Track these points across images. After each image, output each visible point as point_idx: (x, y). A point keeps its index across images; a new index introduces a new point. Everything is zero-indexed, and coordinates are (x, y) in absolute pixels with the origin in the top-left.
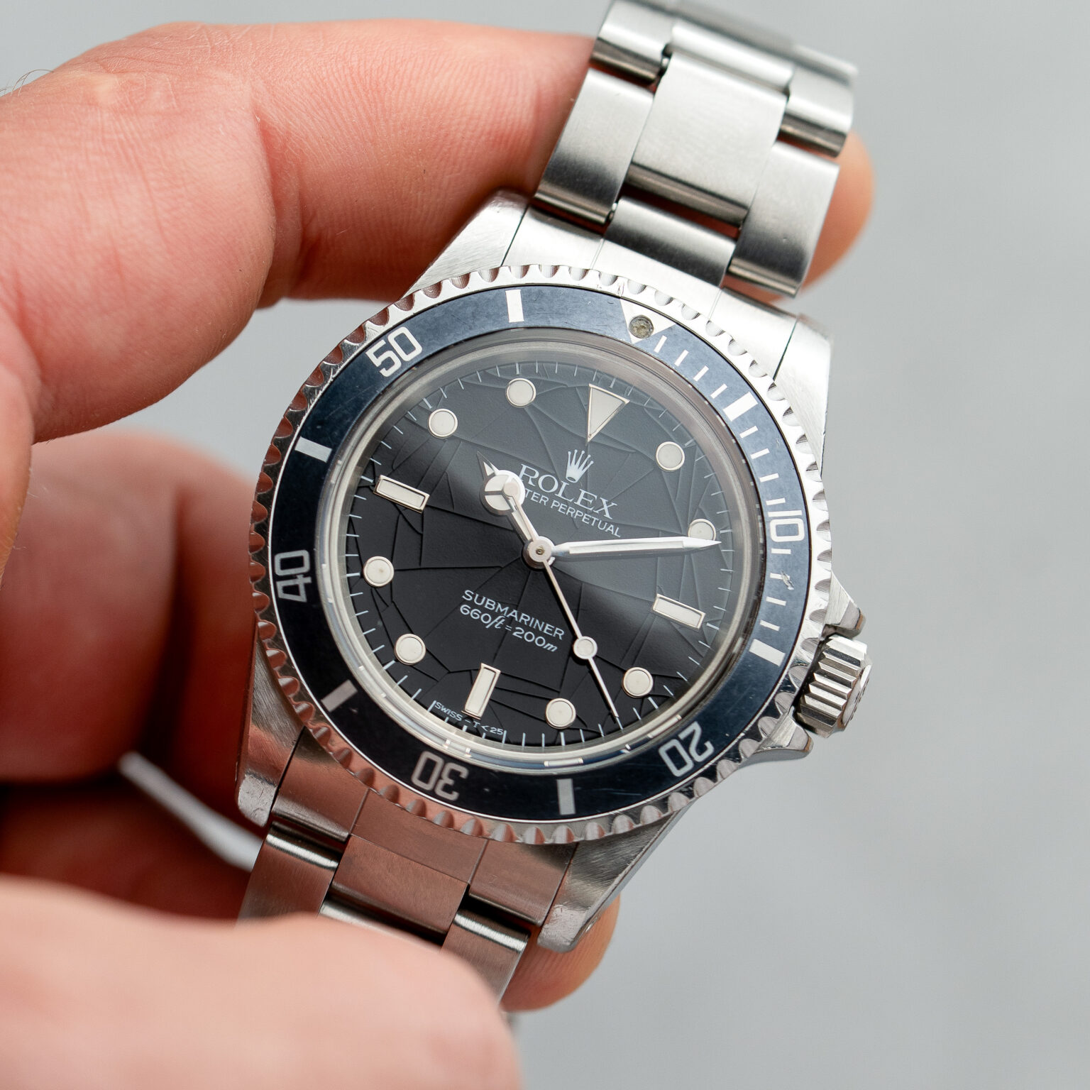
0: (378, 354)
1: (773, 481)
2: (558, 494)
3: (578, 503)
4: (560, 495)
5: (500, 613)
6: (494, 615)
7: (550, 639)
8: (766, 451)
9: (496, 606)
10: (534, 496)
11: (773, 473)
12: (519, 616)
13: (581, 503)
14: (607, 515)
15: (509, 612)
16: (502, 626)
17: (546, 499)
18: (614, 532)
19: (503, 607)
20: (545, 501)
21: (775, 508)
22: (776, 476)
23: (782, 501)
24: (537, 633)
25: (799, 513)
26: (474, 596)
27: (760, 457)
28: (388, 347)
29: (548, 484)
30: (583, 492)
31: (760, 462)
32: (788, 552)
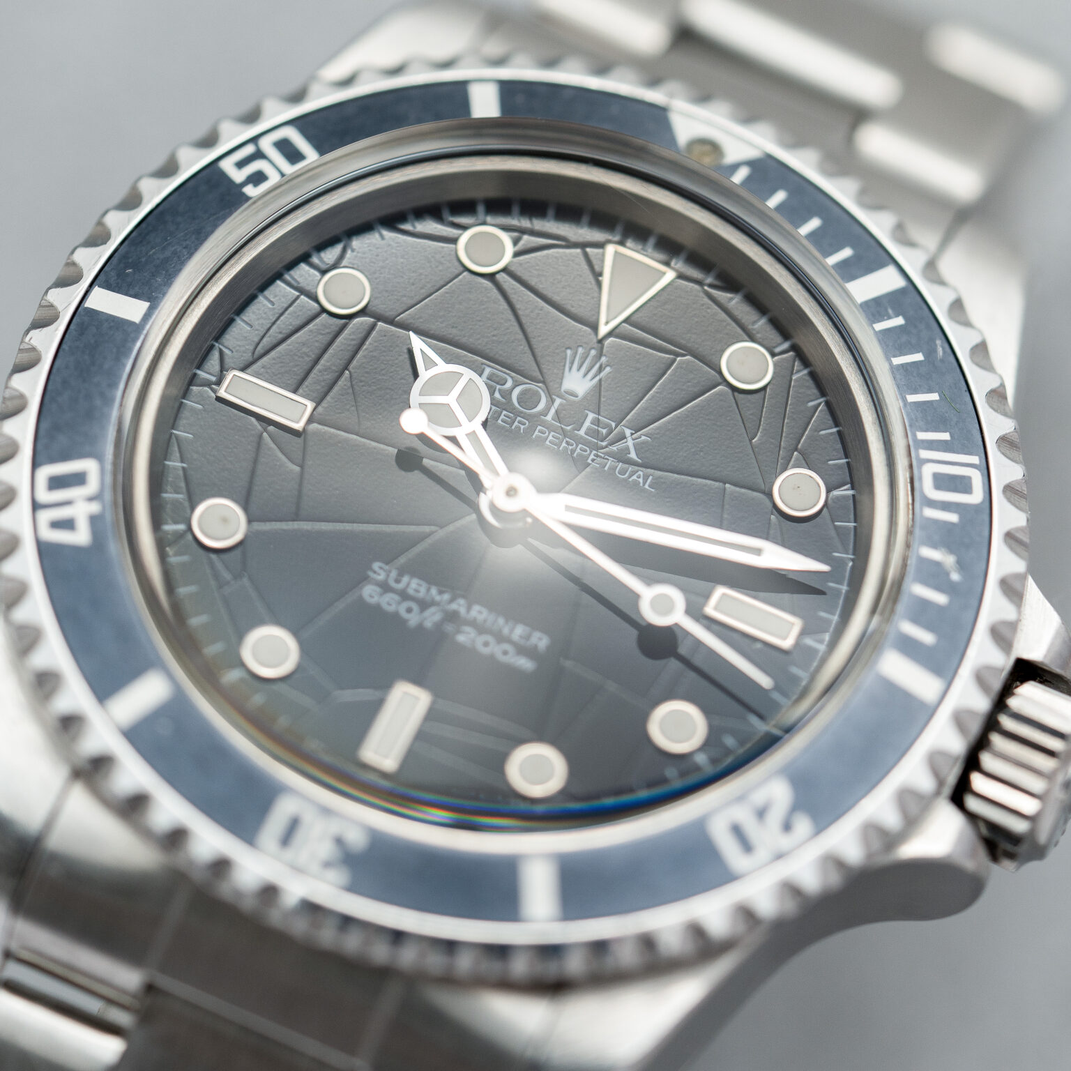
0: (241, 164)
1: (931, 403)
2: (546, 415)
3: (582, 432)
4: (549, 418)
5: (433, 603)
6: (424, 605)
7: (522, 650)
8: (919, 357)
9: (428, 590)
10: (502, 417)
11: (930, 391)
12: (469, 609)
13: (586, 434)
14: (633, 455)
15: (452, 601)
16: (438, 626)
17: (524, 424)
18: (644, 484)
19: (441, 592)
20: (522, 427)
21: (931, 445)
22: (934, 397)
23: (945, 436)
24: (501, 638)
25: (975, 460)
26: (388, 573)
27: (907, 364)
28: (259, 155)
29: (528, 399)
30: (591, 416)
31: (906, 370)
32: (953, 518)
